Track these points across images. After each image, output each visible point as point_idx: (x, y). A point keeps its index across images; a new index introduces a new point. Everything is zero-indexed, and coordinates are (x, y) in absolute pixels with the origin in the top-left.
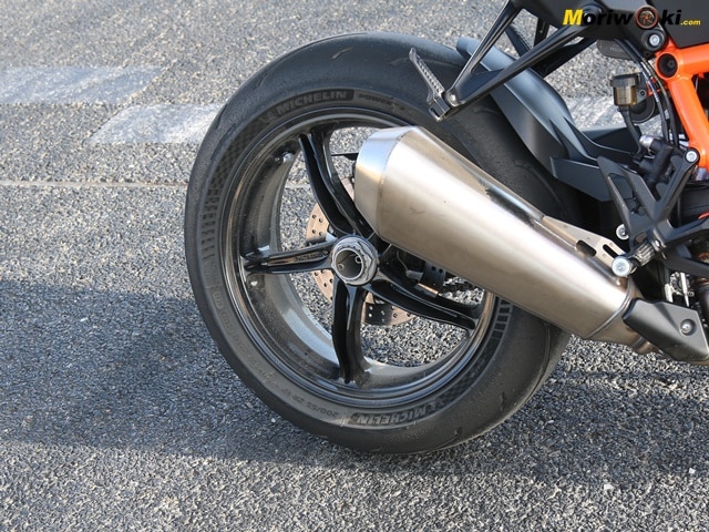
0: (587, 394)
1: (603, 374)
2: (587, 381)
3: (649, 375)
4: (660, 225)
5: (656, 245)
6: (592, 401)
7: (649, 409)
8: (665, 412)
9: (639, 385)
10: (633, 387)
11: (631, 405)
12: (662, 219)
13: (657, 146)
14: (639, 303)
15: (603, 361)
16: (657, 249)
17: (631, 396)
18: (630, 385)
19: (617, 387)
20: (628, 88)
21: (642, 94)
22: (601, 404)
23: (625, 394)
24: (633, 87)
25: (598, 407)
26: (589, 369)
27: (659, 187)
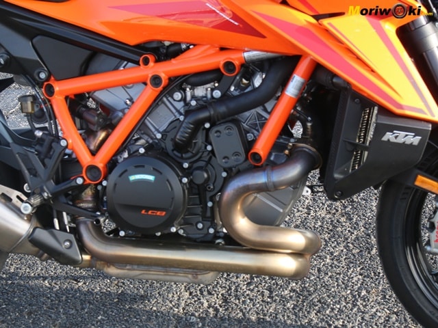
0: (28, 289)
1: (40, 277)
2: (30, 282)
3: (68, 277)
4: (48, 183)
5: (46, 194)
6: (31, 293)
7: (64, 297)
8: (73, 299)
9: (61, 283)
10: (57, 285)
11: (54, 295)
12: (48, 179)
13: (45, 137)
14: (38, 230)
15: (42, 270)
16: (46, 198)
17: (54, 290)
18: (55, 283)
19: (47, 285)
20: (29, 103)
21: (37, 106)
22: (36, 295)
23: (51, 289)
24: (32, 102)
25: (34, 296)
26: (33, 274)
27: (46, 161)
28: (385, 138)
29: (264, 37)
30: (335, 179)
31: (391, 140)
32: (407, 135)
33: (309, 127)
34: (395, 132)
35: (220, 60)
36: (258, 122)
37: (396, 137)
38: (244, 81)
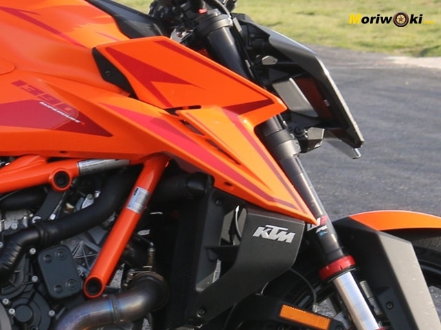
28: (257, 234)
29: (110, 135)
30: (197, 293)
31: (263, 237)
32: (280, 231)
33: (151, 255)
34: (267, 226)
35: (49, 172)
36: (85, 256)
37: (269, 233)
38: (69, 206)
